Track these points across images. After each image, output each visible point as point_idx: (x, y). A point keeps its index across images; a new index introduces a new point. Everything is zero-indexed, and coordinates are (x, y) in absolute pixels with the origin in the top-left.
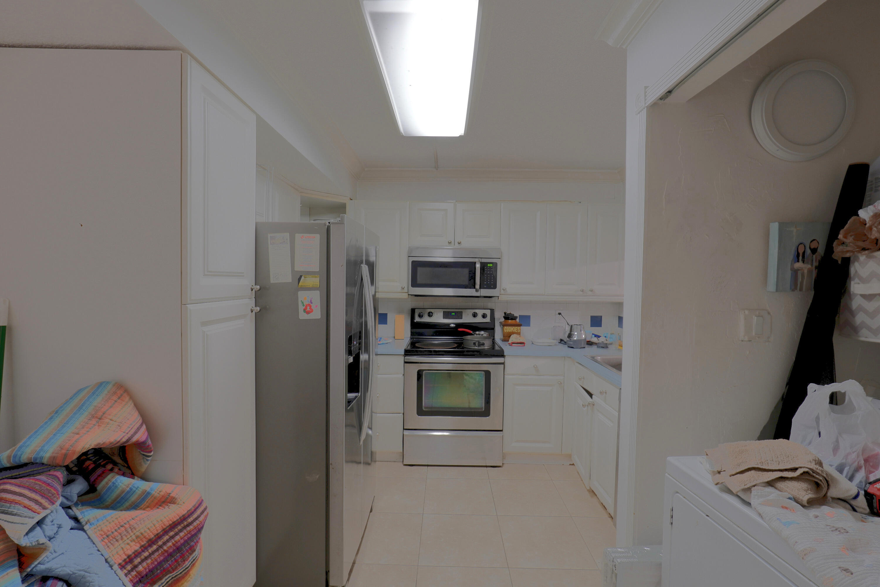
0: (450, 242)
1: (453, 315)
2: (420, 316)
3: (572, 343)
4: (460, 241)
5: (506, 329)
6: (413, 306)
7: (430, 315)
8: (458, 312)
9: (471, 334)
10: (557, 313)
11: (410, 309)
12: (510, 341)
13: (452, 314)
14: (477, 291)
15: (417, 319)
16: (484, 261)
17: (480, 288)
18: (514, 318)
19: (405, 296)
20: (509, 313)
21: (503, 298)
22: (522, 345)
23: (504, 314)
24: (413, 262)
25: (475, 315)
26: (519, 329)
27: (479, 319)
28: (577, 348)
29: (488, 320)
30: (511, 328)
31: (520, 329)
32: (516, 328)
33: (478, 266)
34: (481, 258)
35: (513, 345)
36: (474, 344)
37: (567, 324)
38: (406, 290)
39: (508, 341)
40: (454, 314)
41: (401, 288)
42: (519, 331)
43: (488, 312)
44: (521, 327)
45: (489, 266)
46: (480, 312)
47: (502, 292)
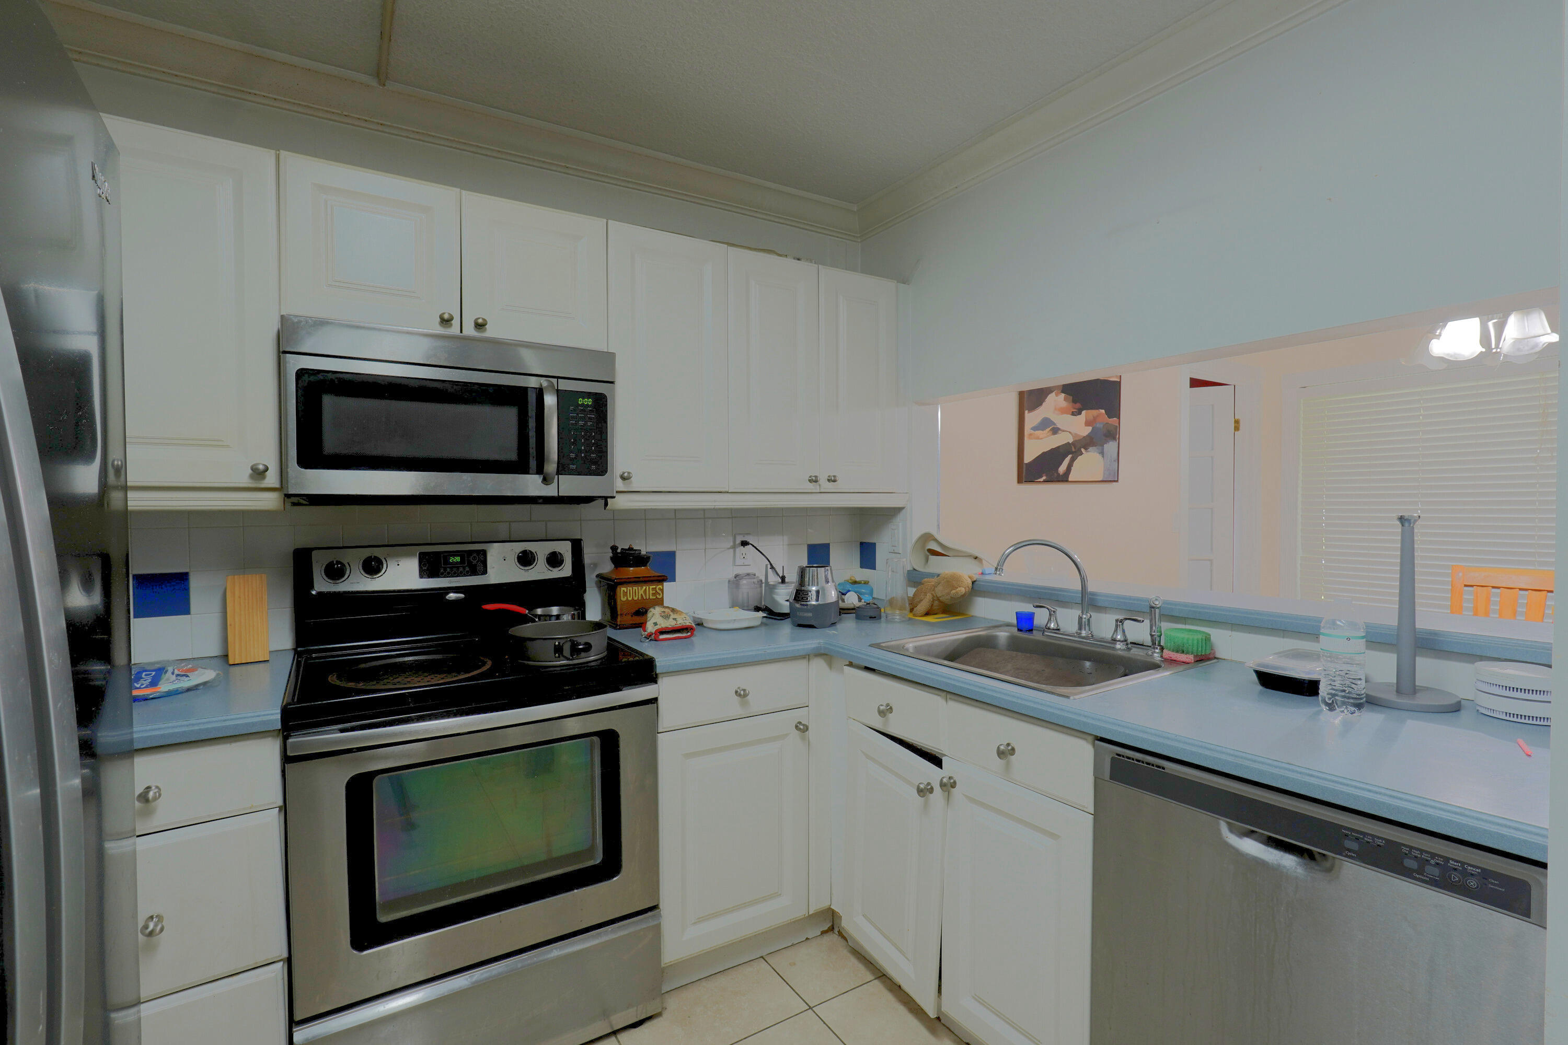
0: (446, 316)
1: (453, 563)
2: (335, 572)
3: (810, 615)
4: (484, 320)
5: (625, 594)
6: (304, 541)
7: (373, 567)
8: (470, 552)
9: (525, 620)
10: (738, 541)
11: (292, 550)
12: (650, 628)
13: (452, 559)
14: (546, 481)
15: (321, 585)
16: (564, 385)
17: (559, 473)
18: (641, 560)
19: (269, 501)
20: (627, 547)
21: (621, 502)
22: (684, 635)
23: (611, 551)
24: (301, 373)
25: (526, 559)
26: (660, 589)
27: (540, 572)
28: (823, 626)
29: (566, 570)
30: (640, 588)
31: (662, 590)
32: (651, 587)
33: (550, 400)
34: (558, 378)
35: (662, 637)
36: (559, 650)
37: (769, 566)
38: (272, 479)
39: (642, 625)
40: (458, 559)
41: (250, 471)
42: (660, 597)
43: (565, 549)
44: (665, 584)
45: (583, 404)
46: (542, 550)
47: (620, 485)
